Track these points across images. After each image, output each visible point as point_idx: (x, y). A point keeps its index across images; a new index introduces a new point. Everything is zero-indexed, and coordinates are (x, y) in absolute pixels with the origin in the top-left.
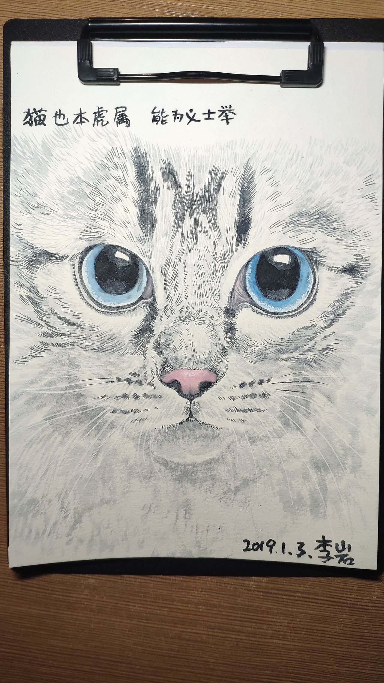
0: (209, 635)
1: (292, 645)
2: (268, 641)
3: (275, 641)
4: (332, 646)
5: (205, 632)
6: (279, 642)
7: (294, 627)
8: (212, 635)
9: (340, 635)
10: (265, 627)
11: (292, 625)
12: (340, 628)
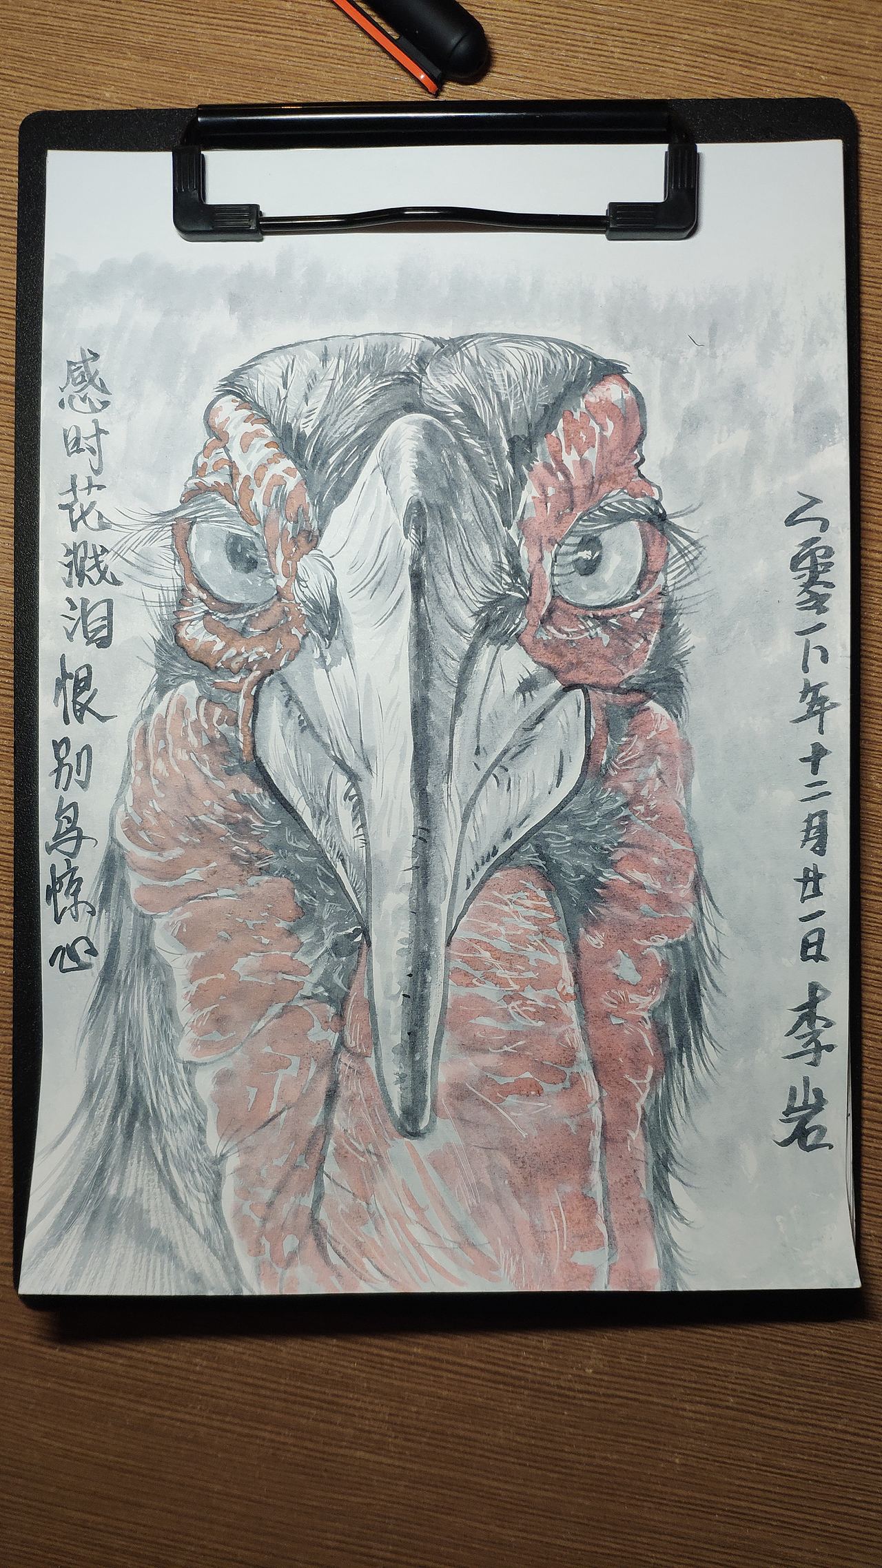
0: (212, 1427)
1: (399, 1467)
2: (342, 1451)
3: (359, 1454)
4: (488, 1478)
5: (205, 1421)
6: (367, 1456)
7: (403, 1426)
8: (219, 1429)
9: (508, 1452)
10: (339, 1419)
11: (398, 1420)
12: (507, 1435)
